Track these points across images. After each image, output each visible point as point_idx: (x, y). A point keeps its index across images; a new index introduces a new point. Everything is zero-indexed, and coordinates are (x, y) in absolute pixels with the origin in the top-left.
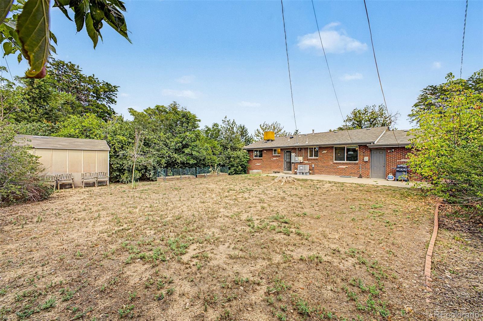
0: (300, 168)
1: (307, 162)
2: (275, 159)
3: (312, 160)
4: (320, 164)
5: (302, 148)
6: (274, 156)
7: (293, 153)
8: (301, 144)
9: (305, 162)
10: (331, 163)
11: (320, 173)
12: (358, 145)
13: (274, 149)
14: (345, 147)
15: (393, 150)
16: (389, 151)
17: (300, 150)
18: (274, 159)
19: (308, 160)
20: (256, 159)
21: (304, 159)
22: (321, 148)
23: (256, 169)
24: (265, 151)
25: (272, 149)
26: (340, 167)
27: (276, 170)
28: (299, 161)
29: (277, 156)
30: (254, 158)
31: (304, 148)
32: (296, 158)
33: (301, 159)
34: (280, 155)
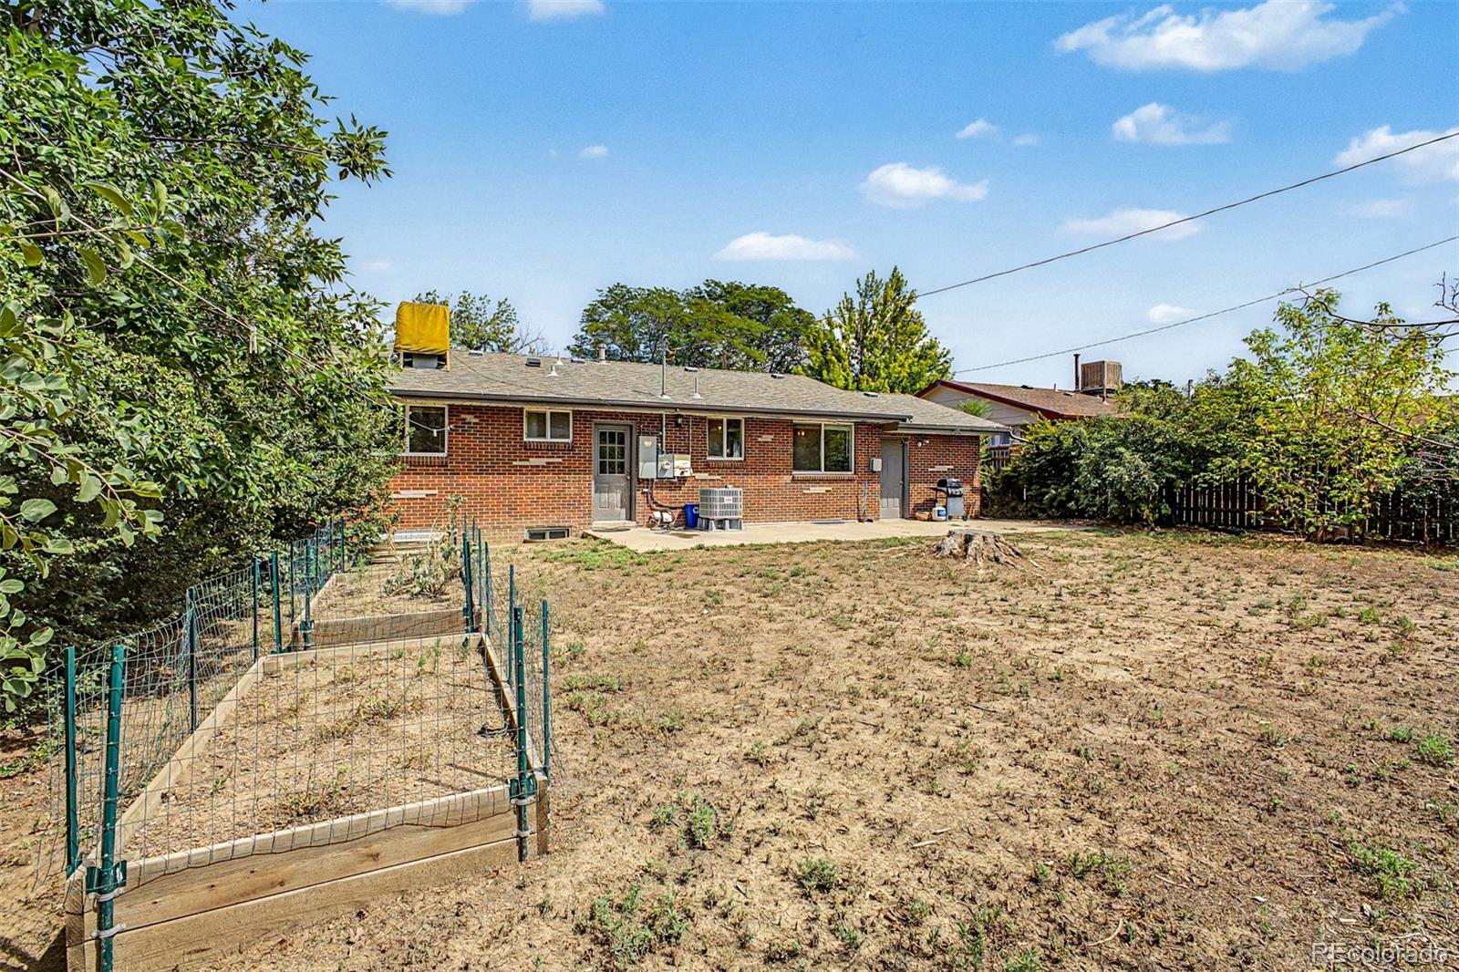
0: (721, 499)
1: (704, 476)
2: (540, 461)
3: (720, 467)
4: (752, 482)
5: (688, 417)
6: (535, 449)
7: (647, 434)
9: (698, 476)
10: (787, 479)
12: (856, 423)
13: (524, 407)
14: (820, 425)
16: (920, 444)
17: (678, 426)
18: (533, 461)
19: (708, 467)
21: (696, 467)
22: (758, 422)
24: (470, 418)
25: (517, 410)
26: (812, 489)
27: (539, 523)
28: (678, 474)
29: (552, 449)
31: (695, 418)
32: (665, 461)
33: (682, 464)
34: (570, 440)
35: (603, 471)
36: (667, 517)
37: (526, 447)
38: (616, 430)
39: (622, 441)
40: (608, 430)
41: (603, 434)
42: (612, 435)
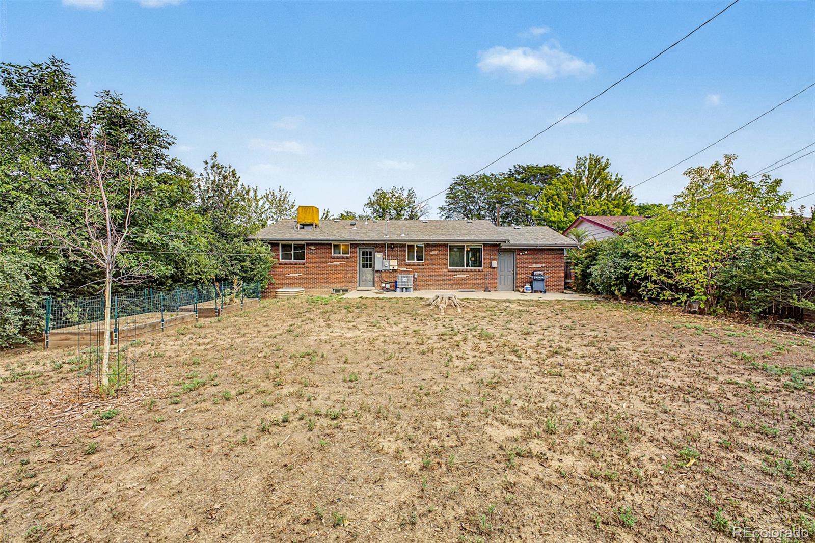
0: (402, 279)
1: (405, 269)
2: (338, 263)
3: (412, 265)
4: (427, 272)
5: (397, 244)
6: (336, 259)
7: (378, 252)
8: (394, 238)
9: (402, 269)
10: (445, 270)
11: (427, 286)
12: (484, 244)
13: (333, 243)
14: (464, 246)
15: (526, 252)
16: (521, 254)
17: (392, 248)
18: (335, 263)
19: (407, 265)
20: (287, 264)
21: (400, 265)
22: (430, 246)
23: (289, 285)
24: (313, 248)
25: (331, 244)
26: (459, 276)
27: (338, 287)
28: (391, 268)
29: (342, 258)
30: (280, 260)
31: (400, 244)
32: (386, 262)
33: (394, 264)
34: (349, 255)
35: (363, 267)
36: (388, 286)
37: (332, 258)
38: (368, 250)
39: (371, 255)
40: (365, 250)
41: (363, 252)
42: (367, 252)
